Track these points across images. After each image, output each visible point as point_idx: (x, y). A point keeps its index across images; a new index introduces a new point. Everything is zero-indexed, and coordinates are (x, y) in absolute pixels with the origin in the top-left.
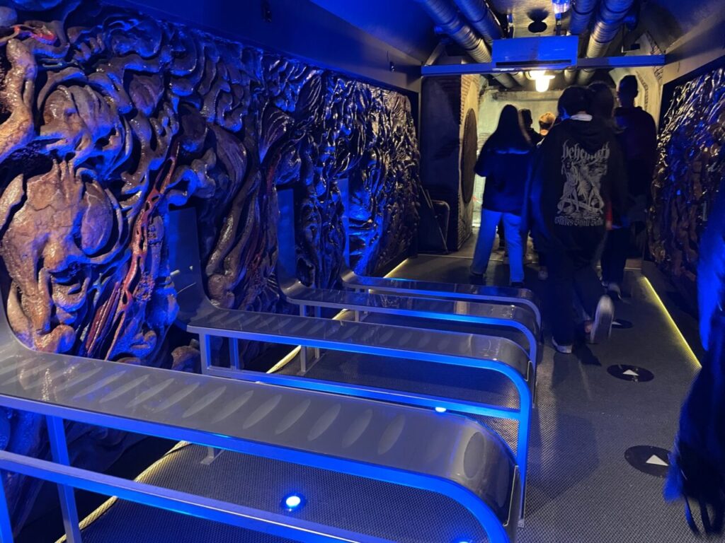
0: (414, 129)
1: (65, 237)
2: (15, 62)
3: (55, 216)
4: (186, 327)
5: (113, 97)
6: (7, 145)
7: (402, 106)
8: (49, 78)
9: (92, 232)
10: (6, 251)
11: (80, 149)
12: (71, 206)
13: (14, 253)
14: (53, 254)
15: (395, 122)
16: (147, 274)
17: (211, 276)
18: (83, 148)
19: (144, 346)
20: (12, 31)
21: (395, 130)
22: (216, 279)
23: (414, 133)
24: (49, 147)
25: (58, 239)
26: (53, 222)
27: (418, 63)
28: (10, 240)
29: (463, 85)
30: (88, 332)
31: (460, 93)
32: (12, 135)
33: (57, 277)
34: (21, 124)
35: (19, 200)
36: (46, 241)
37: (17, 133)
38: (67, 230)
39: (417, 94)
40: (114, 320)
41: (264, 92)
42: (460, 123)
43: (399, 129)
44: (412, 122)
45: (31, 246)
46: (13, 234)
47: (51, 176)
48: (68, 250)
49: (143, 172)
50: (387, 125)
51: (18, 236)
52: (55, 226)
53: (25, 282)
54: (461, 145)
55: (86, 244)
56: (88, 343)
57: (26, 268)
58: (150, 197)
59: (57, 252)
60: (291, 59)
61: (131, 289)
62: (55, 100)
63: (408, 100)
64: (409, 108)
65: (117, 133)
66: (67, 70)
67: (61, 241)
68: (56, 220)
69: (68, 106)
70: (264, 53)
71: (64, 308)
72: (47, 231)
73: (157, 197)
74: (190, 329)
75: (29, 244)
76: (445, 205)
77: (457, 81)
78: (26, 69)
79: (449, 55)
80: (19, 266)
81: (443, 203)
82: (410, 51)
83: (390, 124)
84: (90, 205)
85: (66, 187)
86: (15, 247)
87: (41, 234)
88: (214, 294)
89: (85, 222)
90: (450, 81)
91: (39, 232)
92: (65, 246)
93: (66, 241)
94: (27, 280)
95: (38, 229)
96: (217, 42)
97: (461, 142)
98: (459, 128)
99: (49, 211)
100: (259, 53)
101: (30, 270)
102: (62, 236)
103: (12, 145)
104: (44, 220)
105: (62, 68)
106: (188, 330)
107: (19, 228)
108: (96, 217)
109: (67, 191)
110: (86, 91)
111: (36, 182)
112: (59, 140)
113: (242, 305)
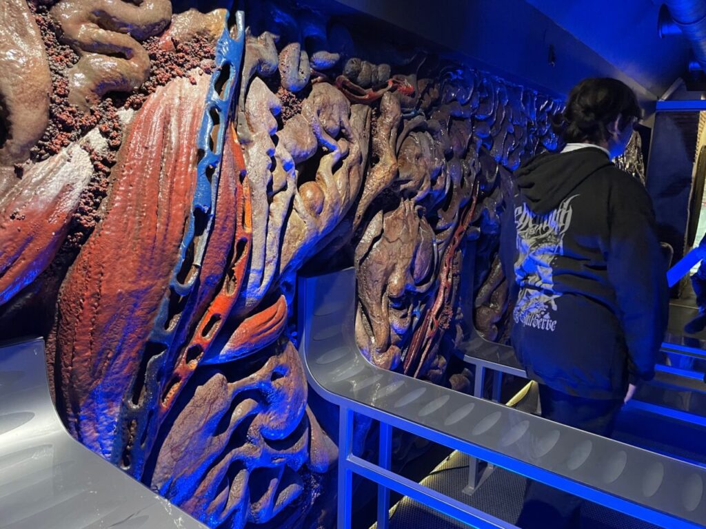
0: (642, 165)
1: (406, 267)
2: (387, 112)
3: (402, 248)
4: (463, 357)
5: (441, 142)
6: (380, 185)
7: (634, 142)
8: (405, 126)
9: (422, 264)
10: (361, 276)
11: (422, 189)
12: (412, 240)
13: (368, 279)
14: (396, 282)
15: (628, 158)
16: (448, 304)
17: (479, 308)
18: (425, 189)
19: (437, 371)
20: (386, 85)
21: (627, 166)
22: (484, 311)
23: (643, 170)
24: (402, 187)
25: (401, 269)
26: (400, 253)
27: (654, 98)
28: (367, 267)
29: (700, 121)
30: (407, 354)
31: (697, 129)
32: (384, 177)
33: (394, 302)
34: (391, 168)
35: (379, 233)
36: (393, 269)
37: (388, 175)
38: (407, 262)
39: (650, 129)
40: (423, 345)
41: (536, 132)
42: (694, 161)
43: (631, 165)
44: (642, 158)
45: (382, 273)
46: (371, 262)
47: (399, 213)
48: (406, 279)
49: (455, 208)
50: (621, 161)
51: (374, 264)
52: (401, 257)
53: (372, 304)
54: (692, 184)
55: (417, 274)
56: (406, 363)
57: (375, 292)
58: (457, 232)
59: (399, 280)
60: (556, 98)
61: (437, 317)
62: (408, 145)
63: (639, 136)
64: (640, 144)
65: (442, 175)
66: (417, 118)
67: (403, 271)
68: (402, 252)
69: (417, 151)
70: (538, 94)
71: (396, 331)
72: (395, 261)
73: (462, 232)
74: (467, 358)
75: (381, 271)
76: (668, 247)
77: (694, 116)
78: (394, 119)
79: (688, 90)
80: (370, 290)
81: (666, 245)
82: (650, 87)
83: (623, 161)
84: (423, 239)
85: (409, 223)
86: (371, 273)
87: (391, 264)
88: (481, 326)
89: (418, 255)
90: (686, 117)
91: (390, 262)
92: (405, 276)
93: (406, 272)
94: (374, 302)
95: (389, 259)
96: (508, 86)
97: (693, 180)
98: (692, 165)
99: (398, 244)
100: (535, 95)
101: (378, 294)
102: (404, 266)
103: (383, 185)
104: (395, 251)
105: (413, 117)
106: (465, 360)
107: (376, 257)
108: (426, 250)
109: (410, 226)
110: (426, 136)
111: (390, 217)
112: (410, 181)
113: (502, 339)
